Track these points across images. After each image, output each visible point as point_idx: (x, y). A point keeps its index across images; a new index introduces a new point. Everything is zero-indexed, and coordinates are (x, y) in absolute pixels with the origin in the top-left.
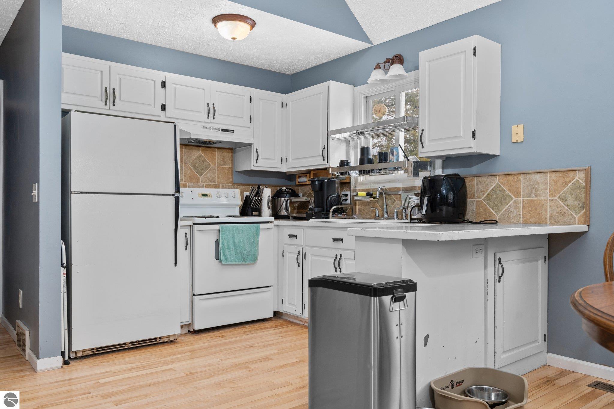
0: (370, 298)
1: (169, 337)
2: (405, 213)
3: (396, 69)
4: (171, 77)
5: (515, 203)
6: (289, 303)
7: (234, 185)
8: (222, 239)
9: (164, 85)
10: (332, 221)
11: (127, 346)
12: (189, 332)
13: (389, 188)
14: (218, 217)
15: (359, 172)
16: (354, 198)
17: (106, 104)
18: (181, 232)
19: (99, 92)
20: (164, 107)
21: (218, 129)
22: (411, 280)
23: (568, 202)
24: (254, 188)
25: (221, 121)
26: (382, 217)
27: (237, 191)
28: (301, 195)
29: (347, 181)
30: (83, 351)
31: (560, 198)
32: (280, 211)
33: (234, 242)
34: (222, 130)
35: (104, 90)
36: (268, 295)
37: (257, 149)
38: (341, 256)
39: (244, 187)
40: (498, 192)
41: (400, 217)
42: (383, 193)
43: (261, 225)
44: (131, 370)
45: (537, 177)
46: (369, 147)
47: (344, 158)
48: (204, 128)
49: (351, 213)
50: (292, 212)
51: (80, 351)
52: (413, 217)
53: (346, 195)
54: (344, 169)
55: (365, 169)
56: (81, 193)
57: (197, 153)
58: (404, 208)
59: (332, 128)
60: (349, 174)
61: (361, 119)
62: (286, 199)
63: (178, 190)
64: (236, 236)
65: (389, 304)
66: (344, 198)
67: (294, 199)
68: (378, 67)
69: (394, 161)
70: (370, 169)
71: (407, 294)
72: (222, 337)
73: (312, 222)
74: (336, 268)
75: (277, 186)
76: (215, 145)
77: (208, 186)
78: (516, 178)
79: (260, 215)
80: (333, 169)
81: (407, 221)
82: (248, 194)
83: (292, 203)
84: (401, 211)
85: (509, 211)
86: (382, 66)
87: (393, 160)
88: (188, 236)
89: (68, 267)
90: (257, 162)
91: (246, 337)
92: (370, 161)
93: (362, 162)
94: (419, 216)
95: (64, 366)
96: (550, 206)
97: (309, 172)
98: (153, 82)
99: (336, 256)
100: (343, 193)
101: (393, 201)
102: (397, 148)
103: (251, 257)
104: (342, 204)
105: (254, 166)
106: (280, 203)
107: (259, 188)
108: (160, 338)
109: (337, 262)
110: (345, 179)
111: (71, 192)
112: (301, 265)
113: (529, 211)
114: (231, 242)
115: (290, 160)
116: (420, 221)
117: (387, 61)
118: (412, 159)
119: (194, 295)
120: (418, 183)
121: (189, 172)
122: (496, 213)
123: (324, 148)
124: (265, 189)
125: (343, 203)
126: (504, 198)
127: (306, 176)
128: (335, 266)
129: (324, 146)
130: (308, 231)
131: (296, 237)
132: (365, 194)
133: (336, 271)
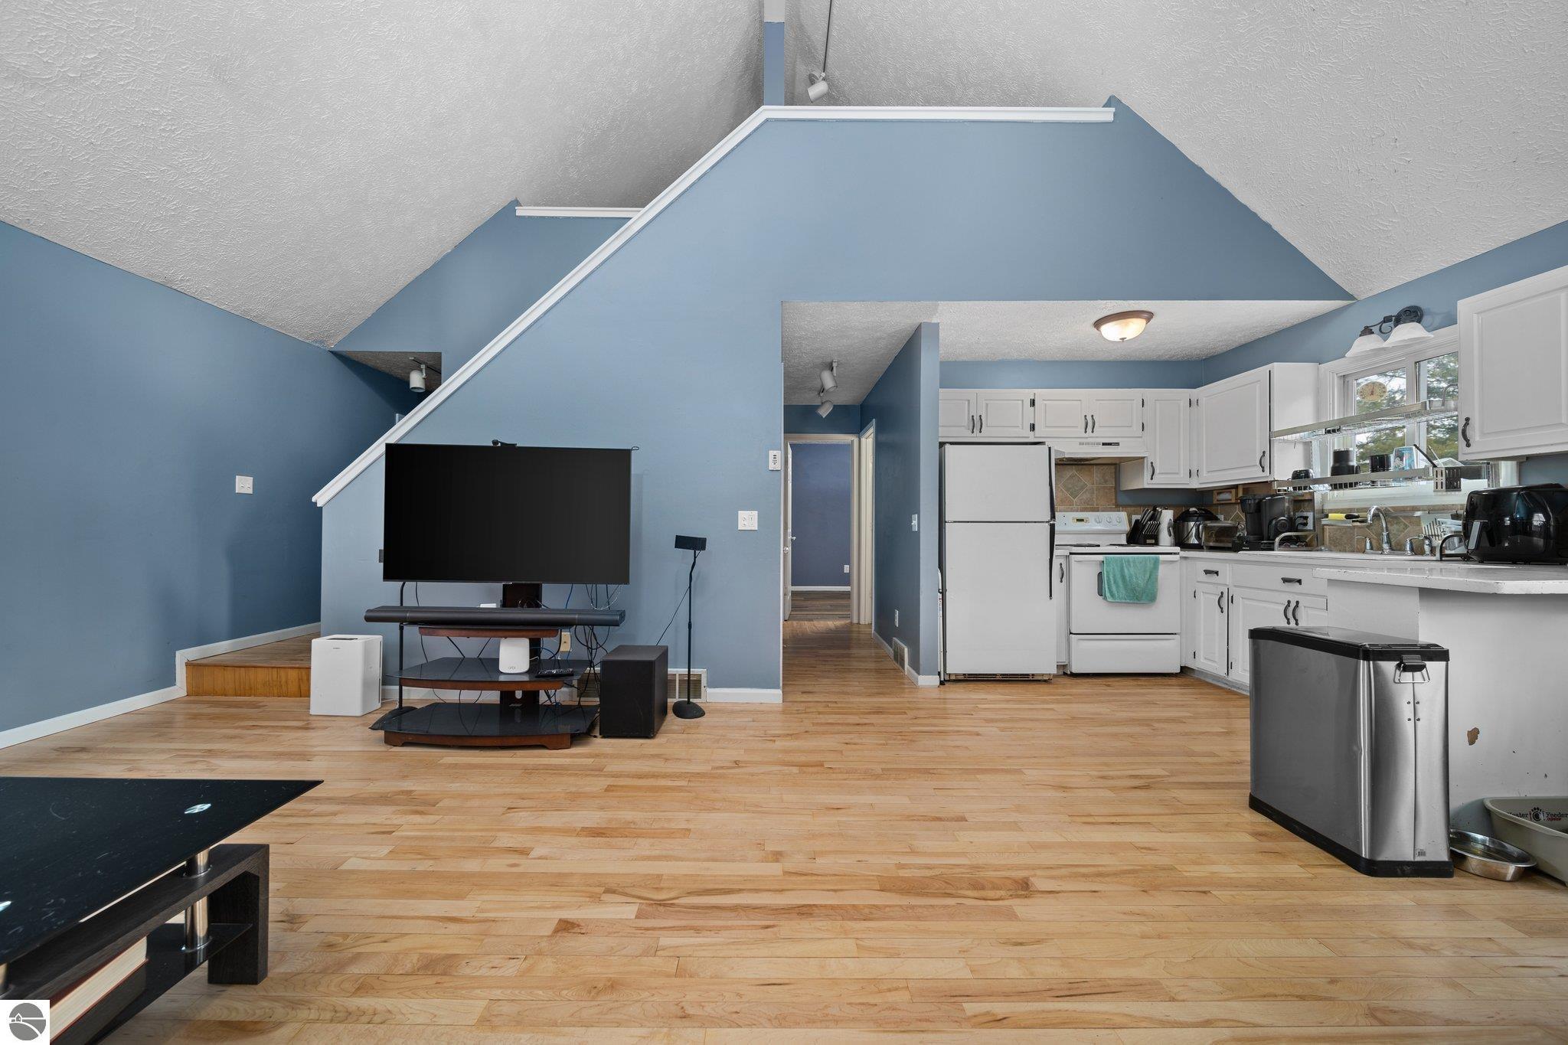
0: (1357, 662)
1: (1043, 675)
2: (1430, 545)
3: (1408, 332)
4: (1040, 394)
6: (1205, 658)
7: (1118, 507)
8: (1107, 572)
9: (1033, 403)
10: (1279, 554)
11: (998, 678)
12: (1065, 674)
13: (1392, 508)
14: (1099, 546)
15: (1331, 485)
16: (1321, 521)
17: (973, 432)
18: (1056, 563)
19: (966, 421)
20: (1033, 427)
21: (1098, 444)
22: (1437, 646)
24: (1148, 510)
25: (1102, 434)
26: (1378, 550)
27: (1123, 515)
28: (1221, 517)
29: (1307, 497)
30: (956, 675)
32: (1188, 539)
33: (1123, 577)
34: (1104, 444)
35: (971, 418)
36: (1170, 645)
37: (1152, 463)
38: (1297, 602)
39: (1133, 509)
41: (1417, 550)
42: (1381, 515)
43: (1160, 556)
44: (1008, 701)
46: (1351, 449)
47: (1301, 467)
48: (1080, 444)
49: (1315, 543)
50: (1207, 540)
51: (953, 674)
52: (1447, 552)
53: (1306, 518)
54: (1299, 483)
55: (1343, 482)
56: (955, 522)
57: (1070, 472)
58: (1426, 538)
59: (1276, 428)
60: (1310, 488)
61: (1333, 408)
62: (1198, 523)
63: (1053, 517)
64: (1126, 571)
65: (1393, 674)
66: (1301, 521)
67: (1209, 524)
68: (1367, 331)
69: (1403, 468)
70: (1353, 481)
71: (1428, 664)
72: (1109, 686)
73: (1243, 555)
74: (1288, 620)
75: (1182, 506)
76: (1092, 462)
77: (1083, 510)
79: (1156, 544)
80: (1281, 483)
81: (1434, 558)
82: (1139, 517)
83: (1205, 528)
84: (1420, 540)
86: (1375, 329)
87: (1401, 467)
88: (1064, 566)
89: (943, 592)
90: (1152, 479)
91: (1142, 691)
92: (1351, 470)
93: (1336, 471)
94: (1462, 550)
95: (942, 686)
97: (1236, 487)
98: (1020, 402)
99: (1289, 602)
100: (1298, 514)
101: (1402, 526)
102: (1411, 449)
103: (1147, 595)
104: (1297, 531)
105: (1147, 484)
106: (1188, 530)
107: (1155, 510)
108: (1033, 675)
109: (1292, 610)
110: (1303, 496)
111: (946, 522)
112: (1225, 610)
114: (1118, 576)
115: (1204, 473)
116: (1466, 558)
117: (1387, 320)
118: (1444, 463)
119: (1071, 633)
120: (1459, 499)
121: (1061, 494)
123: (1264, 455)
124: (1164, 512)
125: (1300, 527)
127: (1231, 492)
128: (1287, 616)
129: (1264, 452)
130: (1237, 566)
131: (1217, 573)
132: (1343, 516)
133: (1288, 622)
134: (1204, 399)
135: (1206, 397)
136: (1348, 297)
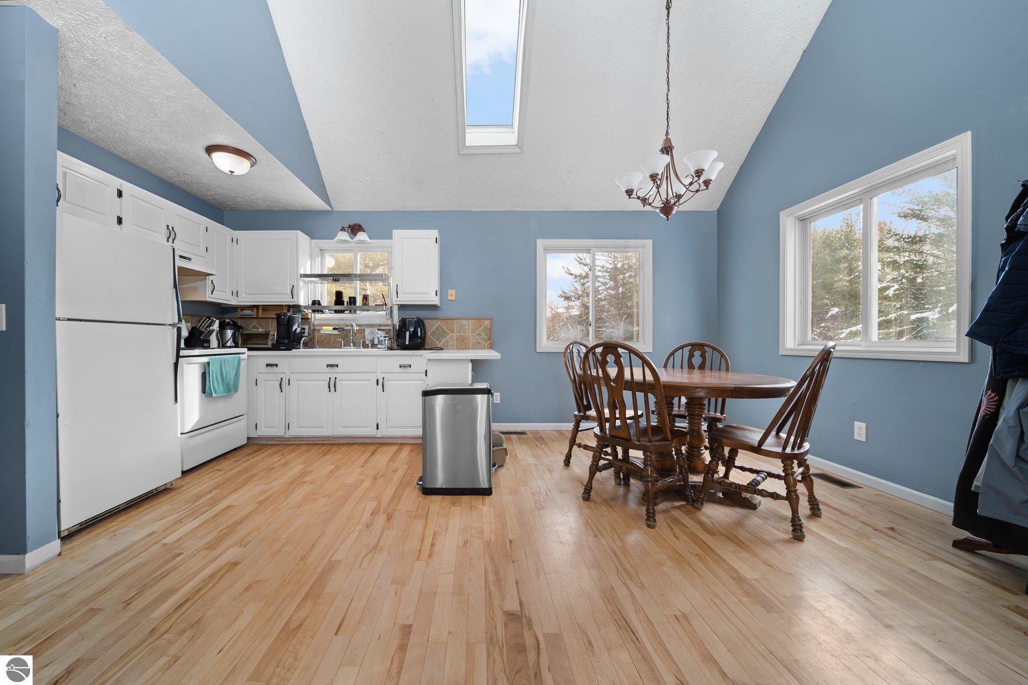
3: (363, 237)
4: (128, 187)
5: (451, 336)
6: (266, 427)
8: (212, 371)
9: (121, 195)
15: (331, 311)
16: (316, 331)
20: (120, 221)
23: (481, 337)
25: (180, 246)
29: (307, 317)
31: (478, 335)
32: (227, 342)
33: (222, 375)
34: (181, 256)
36: (241, 424)
37: (213, 280)
38: (336, 378)
40: (440, 330)
43: (240, 355)
45: (464, 322)
46: (344, 292)
49: (310, 344)
51: (69, 527)
53: (304, 329)
55: (339, 309)
56: (69, 320)
64: (224, 369)
68: (343, 229)
73: (297, 352)
74: (330, 389)
75: (223, 318)
78: (451, 321)
85: (447, 342)
86: (348, 229)
90: (212, 294)
93: (335, 303)
96: (472, 339)
97: (257, 307)
98: (106, 187)
100: (301, 326)
103: (235, 388)
105: (209, 298)
106: (228, 336)
109: (333, 383)
111: (56, 318)
112: (284, 390)
113: (460, 342)
114: (219, 374)
115: (242, 294)
117: (349, 226)
122: (439, 343)
123: (293, 288)
124: (216, 321)
126: (444, 334)
127: (252, 310)
128: (329, 387)
129: (293, 286)
130: (293, 360)
131: (277, 365)
132: (331, 328)
133: (330, 391)
134: (243, 240)
135: (245, 239)
136: (331, 207)
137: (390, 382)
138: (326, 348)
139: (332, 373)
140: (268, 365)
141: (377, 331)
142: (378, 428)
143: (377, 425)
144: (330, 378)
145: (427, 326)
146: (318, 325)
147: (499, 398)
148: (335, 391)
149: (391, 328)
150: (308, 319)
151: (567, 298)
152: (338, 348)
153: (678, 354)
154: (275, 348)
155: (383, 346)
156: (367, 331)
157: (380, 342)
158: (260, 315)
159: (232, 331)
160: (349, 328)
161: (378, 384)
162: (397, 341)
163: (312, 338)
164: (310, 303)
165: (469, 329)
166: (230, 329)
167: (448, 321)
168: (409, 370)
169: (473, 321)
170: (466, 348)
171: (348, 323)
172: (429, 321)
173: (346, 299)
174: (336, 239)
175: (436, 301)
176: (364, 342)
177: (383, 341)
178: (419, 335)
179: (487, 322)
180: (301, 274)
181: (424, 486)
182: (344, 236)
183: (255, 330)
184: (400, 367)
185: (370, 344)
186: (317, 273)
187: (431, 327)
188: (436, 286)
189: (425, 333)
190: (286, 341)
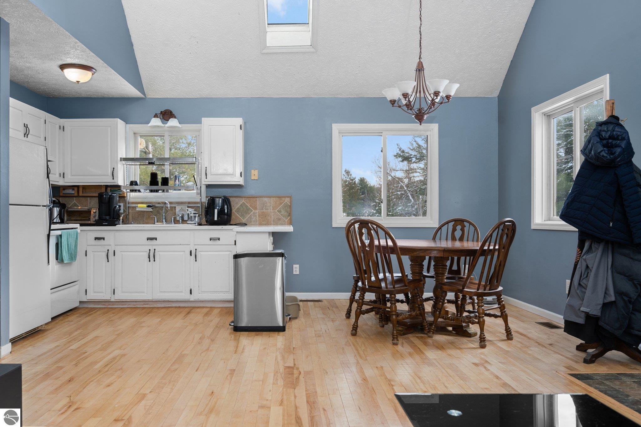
2: (182, 219)
3: (175, 122)
5: (254, 213)
6: (94, 292)
8: (63, 242)
15: (150, 190)
16: (133, 208)
23: (282, 213)
26: (160, 222)
31: (278, 211)
36: (74, 289)
38: (155, 250)
40: (244, 207)
45: (266, 199)
53: (120, 206)
55: (154, 189)
64: (69, 241)
68: (156, 116)
74: (150, 259)
78: (254, 199)
80: (124, 187)
85: (250, 217)
86: (160, 116)
92: (157, 184)
93: (152, 183)
96: (273, 216)
97: (78, 187)
109: (152, 254)
112: (110, 260)
113: (262, 218)
115: (68, 176)
117: (163, 113)
122: (243, 219)
123: (113, 170)
126: (247, 211)
127: (74, 189)
128: (149, 257)
129: (114, 168)
130: (118, 234)
131: (104, 239)
132: (145, 206)
133: (150, 261)
134: (69, 127)
135: (70, 126)
136: (144, 94)
137: (202, 253)
138: (140, 224)
139: (152, 245)
140: (96, 239)
141: (187, 208)
142: (191, 293)
143: (191, 290)
144: (150, 250)
145: (232, 204)
146: (133, 203)
147: (298, 270)
148: (154, 261)
149: (199, 205)
150: (124, 197)
151: (406, 158)
152: (152, 224)
153: (444, 228)
154: (99, 223)
155: (193, 222)
156: (178, 209)
157: (189, 218)
158: (81, 194)
159: (58, 209)
160: (162, 205)
161: (191, 255)
162: (206, 217)
163: (128, 215)
164: (129, 183)
165: (271, 206)
166: (57, 207)
167: (251, 199)
168: (218, 242)
169: (274, 199)
170: (268, 224)
171: (160, 200)
172: (234, 199)
173: (160, 180)
174: (150, 125)
175: (241, 181)
176: (175, 218)
177: (193, 217)
178: (226, 211)
179: (287, 200)
180: (121, 158)
181: (235, 325)
182: (156, 122)
183: (76, 208)
184: (211, 240)
185: (180, 220)
186: (131, 157)
187: (236, 204)
188: (239, 168)
189: (231, 210)
190: (108, 217)
